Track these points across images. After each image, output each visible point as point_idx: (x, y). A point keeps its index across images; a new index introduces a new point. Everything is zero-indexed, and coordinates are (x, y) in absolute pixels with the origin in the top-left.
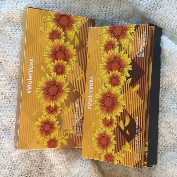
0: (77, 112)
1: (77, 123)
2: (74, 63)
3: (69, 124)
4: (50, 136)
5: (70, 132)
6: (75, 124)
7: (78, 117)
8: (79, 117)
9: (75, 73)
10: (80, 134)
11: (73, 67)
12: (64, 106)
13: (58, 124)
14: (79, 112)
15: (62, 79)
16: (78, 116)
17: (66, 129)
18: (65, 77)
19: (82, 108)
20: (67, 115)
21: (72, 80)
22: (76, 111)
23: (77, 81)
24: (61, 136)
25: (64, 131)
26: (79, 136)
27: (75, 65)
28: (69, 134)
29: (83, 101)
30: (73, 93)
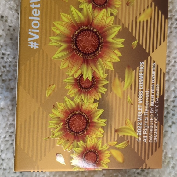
0: (142, 90)
1: (143, 115)
3: (126, 117)
4: (85, 141)
5: (129, 135)
6: (140, 116)
7: (145, 102)
8: (147, 102)
10: (151, 139)
12: (113, 77)
13: (102, 117)
14: (147, 91)
15: (107, 18)
16: (145, 99)
17: (119, 126)
18: (112, 14)
19: (152, 82)
20: (121, 97)
21: (129, 21)
22: (140, 89)
23: (140, 22)
24: (109, 143)
25: (116, 131)
26: (149, 143)
28: (126, 138)
29: (154, 66)
30: (132, 48)
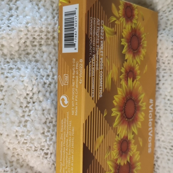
0: (100, 70)
1: (100, 47)
2: (108, 166)
5: (108, 28)
6: (102, 45)
7: (98, 58)
8: (97, 59)
9: (105, 148)
10: (94, 21)
11: (108, 159)
13: (123, 47)
14: (97, 69)
16: (98, 62)
17: (114, 37)
21: (109, 133)
22: (102, 72)
23: (102, 134)
24: (120, 23)
25: (115, 33)
26: (96, 18)
27: (106, 163)
28: (110, 25)
29: (93, 94)
30: (107, 109)
